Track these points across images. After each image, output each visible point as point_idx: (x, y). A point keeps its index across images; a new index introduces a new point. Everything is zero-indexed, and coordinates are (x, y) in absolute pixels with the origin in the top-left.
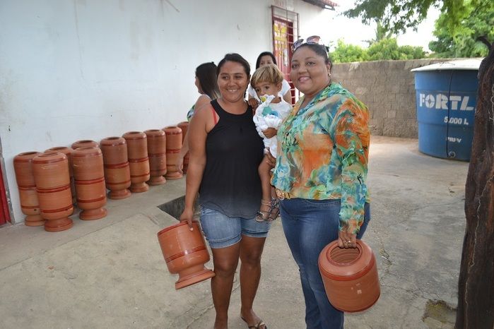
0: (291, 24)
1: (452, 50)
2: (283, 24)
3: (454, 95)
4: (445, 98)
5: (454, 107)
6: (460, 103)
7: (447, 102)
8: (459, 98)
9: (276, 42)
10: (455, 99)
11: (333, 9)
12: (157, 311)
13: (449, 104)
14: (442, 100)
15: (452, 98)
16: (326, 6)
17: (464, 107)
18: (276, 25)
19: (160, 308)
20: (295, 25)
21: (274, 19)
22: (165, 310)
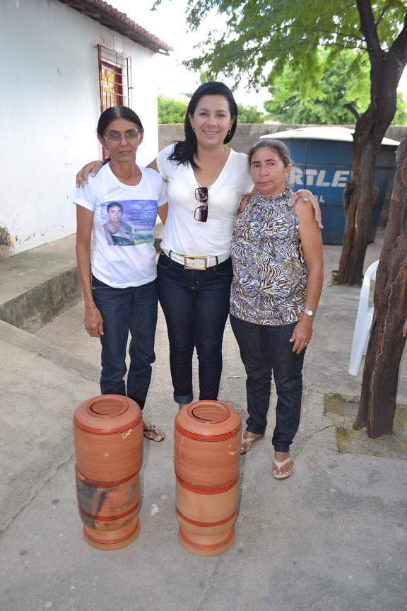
0: (120, 71)
1: (290, 112)
2: (110, 69)
3: (310, 168)
4: (299, 171)
5: (310, 182)
6: (315, 178)
7: (301, 176)
8: (314, 172)
9: (104, 94)
10: (311, 173)
11: (167, 54)
12: (28, 443)
13: (304, 178)
14: (296, 174)
15: (308, 172)
16: (160, 50)
17: (320, 183)
18: (103, 71)
19: (31, 439)
20: (124, 73)
21: (101, 63)
22: (38, 440)
